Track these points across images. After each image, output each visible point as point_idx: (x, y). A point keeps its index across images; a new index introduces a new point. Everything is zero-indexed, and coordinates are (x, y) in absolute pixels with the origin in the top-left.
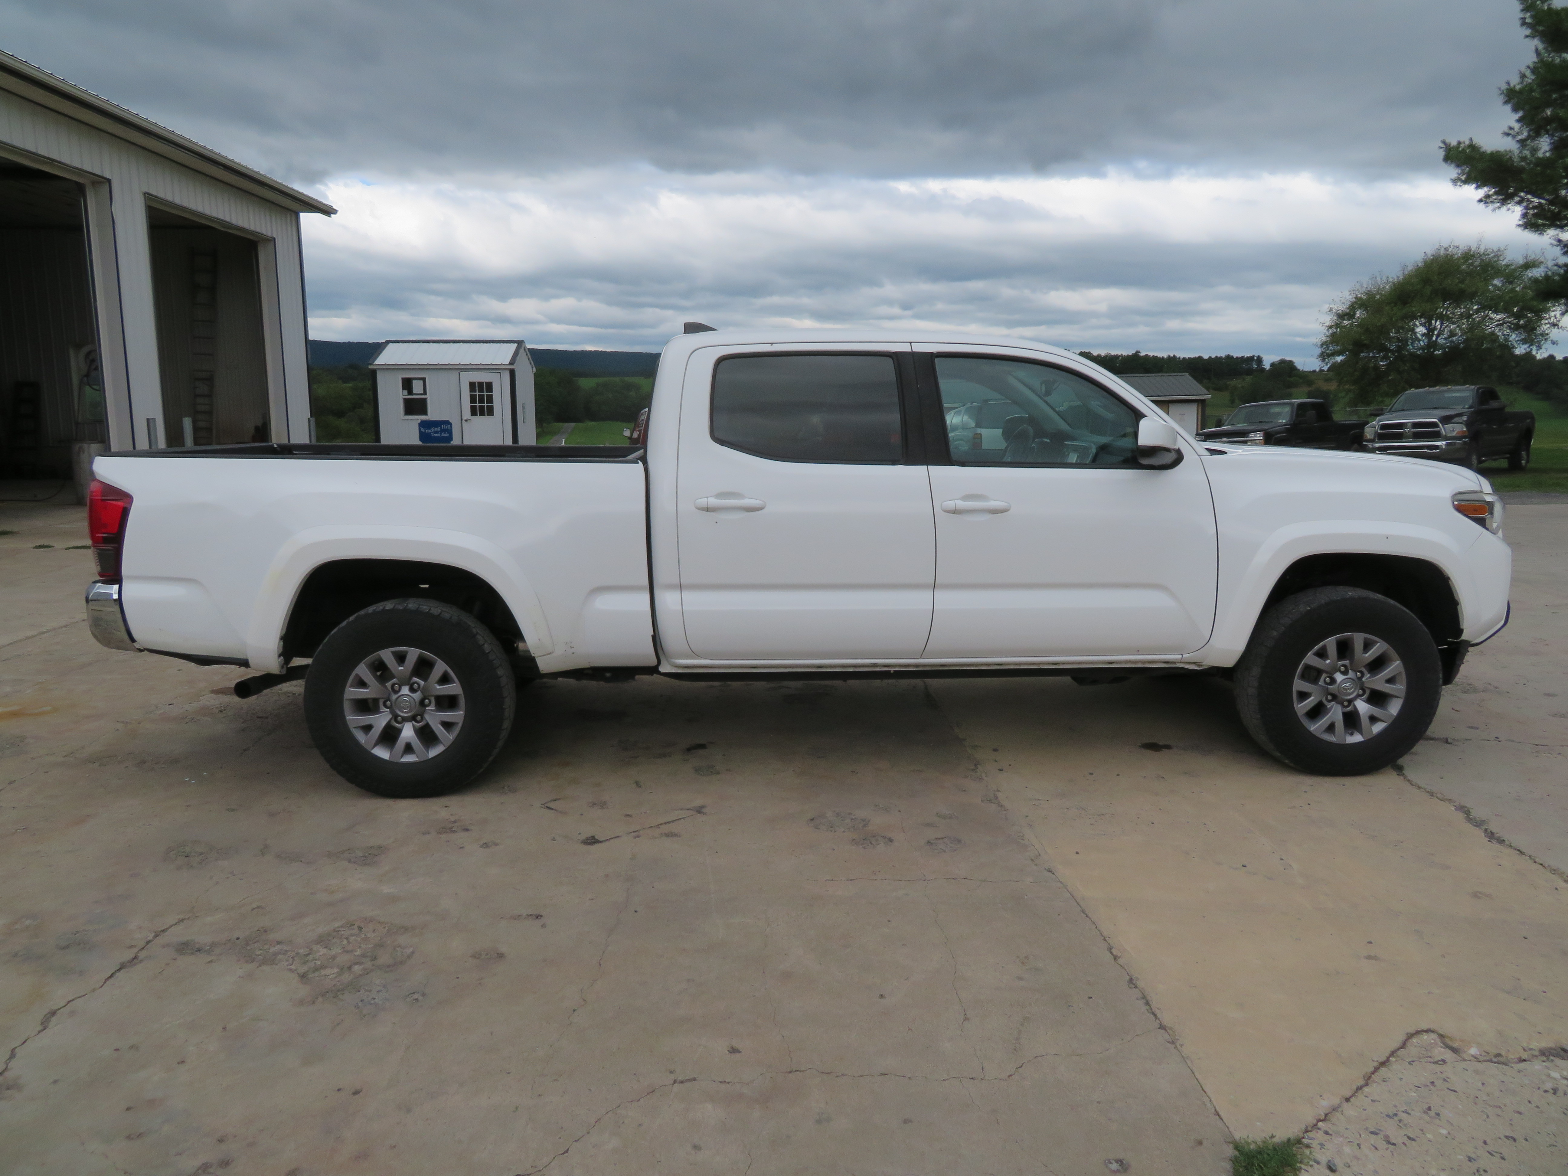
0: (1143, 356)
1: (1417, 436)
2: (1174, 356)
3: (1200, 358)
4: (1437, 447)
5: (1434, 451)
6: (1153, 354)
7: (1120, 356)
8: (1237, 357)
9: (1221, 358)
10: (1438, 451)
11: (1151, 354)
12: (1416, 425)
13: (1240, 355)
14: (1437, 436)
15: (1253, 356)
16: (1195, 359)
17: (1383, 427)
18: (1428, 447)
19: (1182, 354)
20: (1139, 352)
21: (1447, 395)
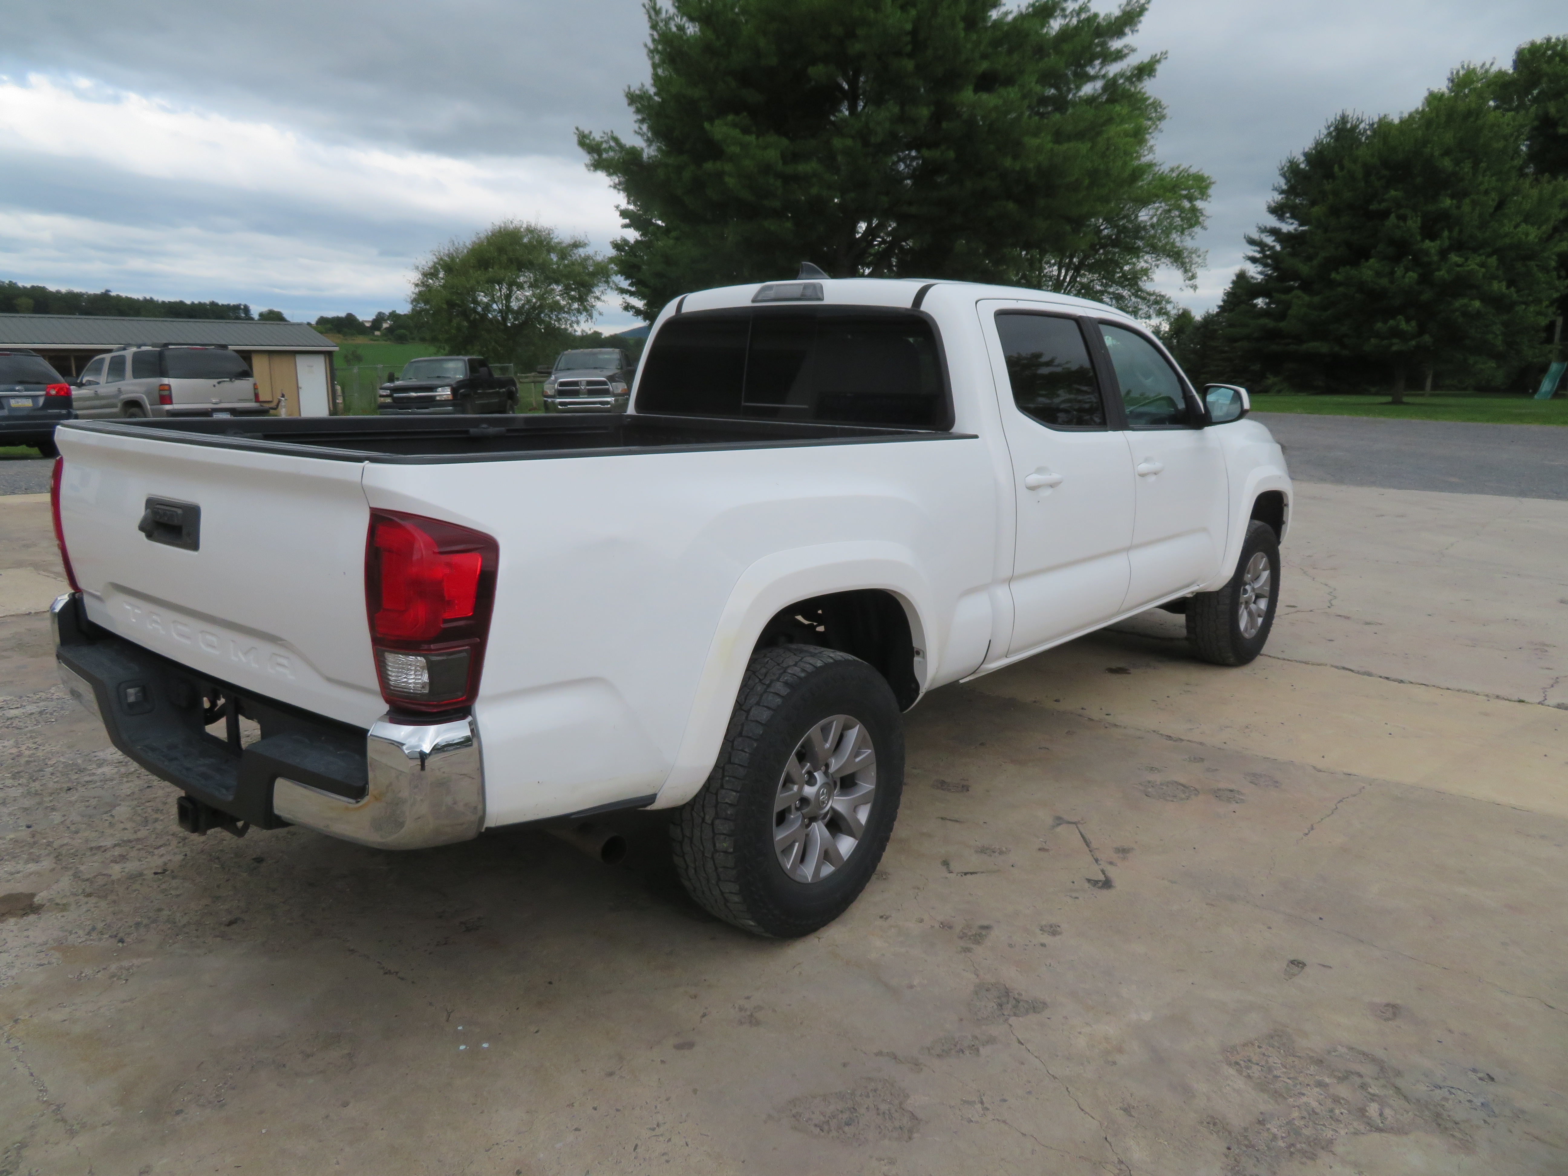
0: (114, 296)
1: (591, 393)
2: (151, 298)
3: (182, 303)
4: (608, 403)
5: (606, 406)
6: (126, 295)
7: (84, 294)
8: (223, 305)
9: (205, 304)
10: (609, 406)
11: (123, 294)
12: (589, 383)
13: (225, 302)
14: (606, 392)
15: (240, 305)
16: (175, 303)
17: (562, 384)
18: (601, 403)
19: (160, 298)
20: (109, 291)
21: (601, 357)
